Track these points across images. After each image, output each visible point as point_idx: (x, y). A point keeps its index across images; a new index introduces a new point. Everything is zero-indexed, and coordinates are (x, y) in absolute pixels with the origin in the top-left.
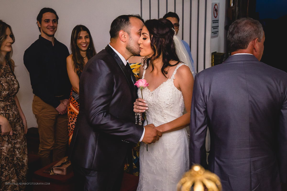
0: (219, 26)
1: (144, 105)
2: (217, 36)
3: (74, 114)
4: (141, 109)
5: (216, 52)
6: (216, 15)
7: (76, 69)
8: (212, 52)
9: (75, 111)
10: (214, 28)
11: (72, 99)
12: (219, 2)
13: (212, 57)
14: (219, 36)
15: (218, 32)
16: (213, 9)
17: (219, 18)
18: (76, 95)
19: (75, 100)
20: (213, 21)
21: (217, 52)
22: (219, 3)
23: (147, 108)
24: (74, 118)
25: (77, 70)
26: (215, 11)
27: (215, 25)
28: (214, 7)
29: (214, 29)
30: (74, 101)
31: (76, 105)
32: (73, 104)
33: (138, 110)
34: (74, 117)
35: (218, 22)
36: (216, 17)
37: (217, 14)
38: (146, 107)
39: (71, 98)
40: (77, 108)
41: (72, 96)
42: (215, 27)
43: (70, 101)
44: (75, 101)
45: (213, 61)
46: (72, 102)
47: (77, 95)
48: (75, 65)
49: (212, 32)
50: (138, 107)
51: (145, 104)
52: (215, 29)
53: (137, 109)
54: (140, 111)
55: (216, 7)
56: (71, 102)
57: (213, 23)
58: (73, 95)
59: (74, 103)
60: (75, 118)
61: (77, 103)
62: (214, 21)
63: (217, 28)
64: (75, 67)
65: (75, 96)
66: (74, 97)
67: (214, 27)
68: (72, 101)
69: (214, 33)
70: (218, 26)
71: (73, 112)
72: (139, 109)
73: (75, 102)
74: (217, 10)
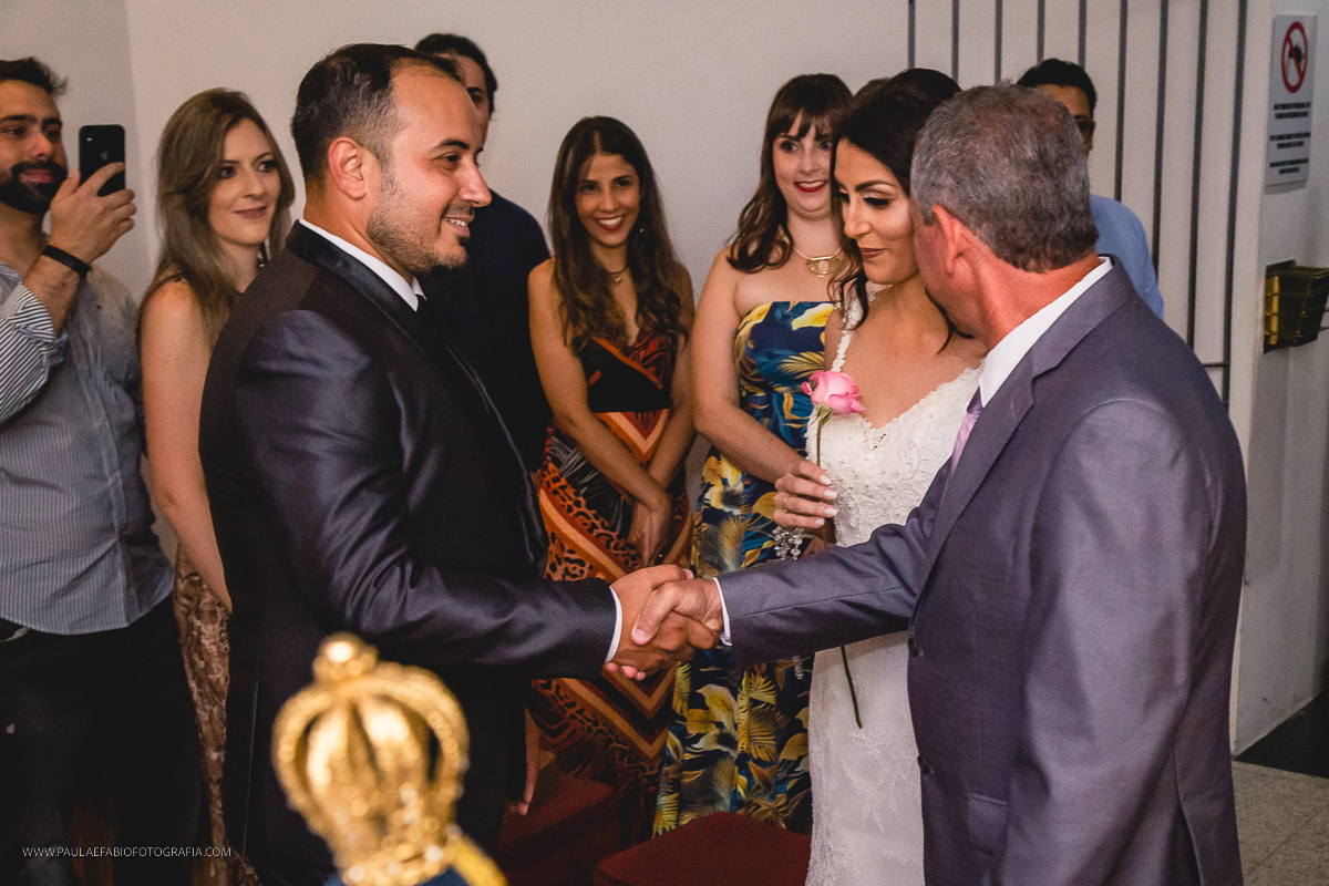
0: (1313, 136)
1: (821, 492)
2: (1302, 183)
3: (556, 541)
4: (802, 510)
5: (1290, 263)
6: (1293, 79)
7: (570, 327)
8: (1270, 263)
9: (558, 529)
10: (1280, 140)
11: (549, 473)
12: (1312, 14)
13: (1268, 288)
14: (1309, 183)
15: (1305, 161)
16: (1279, 51)
17: (1311, 93)
18: (568, 453)
19: (561, 475)
20: (1276, 107)
21: (1300, 263)
22: (1315, 19)
23: (831, 511)
24: (555, 560)
25: (575, 333)
26: (1291, 55)
27: (1290, 126)
28: (1288, 39)
29: (1281, 146)
30: (556, 480)
31: (564, 500)
32: (553, 495)
33: (790, 519)
34: (557, 557)
35: (1305, 114)
36: (1293, 89)
37: (1302, 75)
38: (829, 502)
39: (546, 468)
40: (571, 514)
41: (551, 456)
42: (1289, 137)
43: (541, 481)
44: (563, 481)
45: (1275, 308)
46: (549, 486)
47: (572, 452)
48: (565, 312)
49: (1273, 165)
50: (791, 501)
51: (821, 488)
52: (1289, 145)
53: (789, 511)
54: (803, 521)
55: (1296, 37)
56: (545, 484)
57: (1279, 116)
58: (554, 451)
59: (555, 492)
60: (560, 564)
61: (570, 491)
62: (1284, 106)
63: (1300, 144)
64: (568, 318)
65: (562, 455)
66: (557, 463)
67: (1281, 137)
68: (548, 482)
69: (1281, 168)
70: (1307, 135)
71: (553, 534)
72: (799, 514)
73: (563, 488)
74: (1303, 51)
